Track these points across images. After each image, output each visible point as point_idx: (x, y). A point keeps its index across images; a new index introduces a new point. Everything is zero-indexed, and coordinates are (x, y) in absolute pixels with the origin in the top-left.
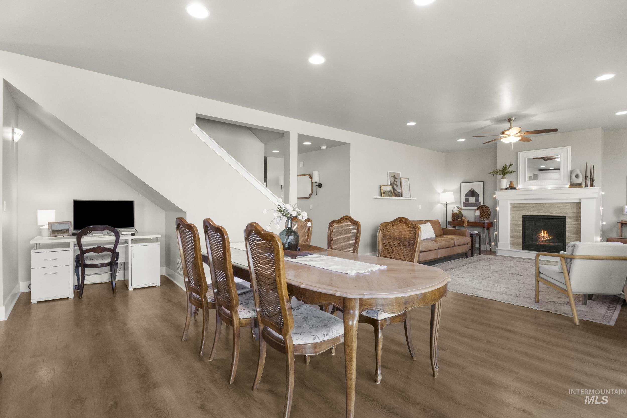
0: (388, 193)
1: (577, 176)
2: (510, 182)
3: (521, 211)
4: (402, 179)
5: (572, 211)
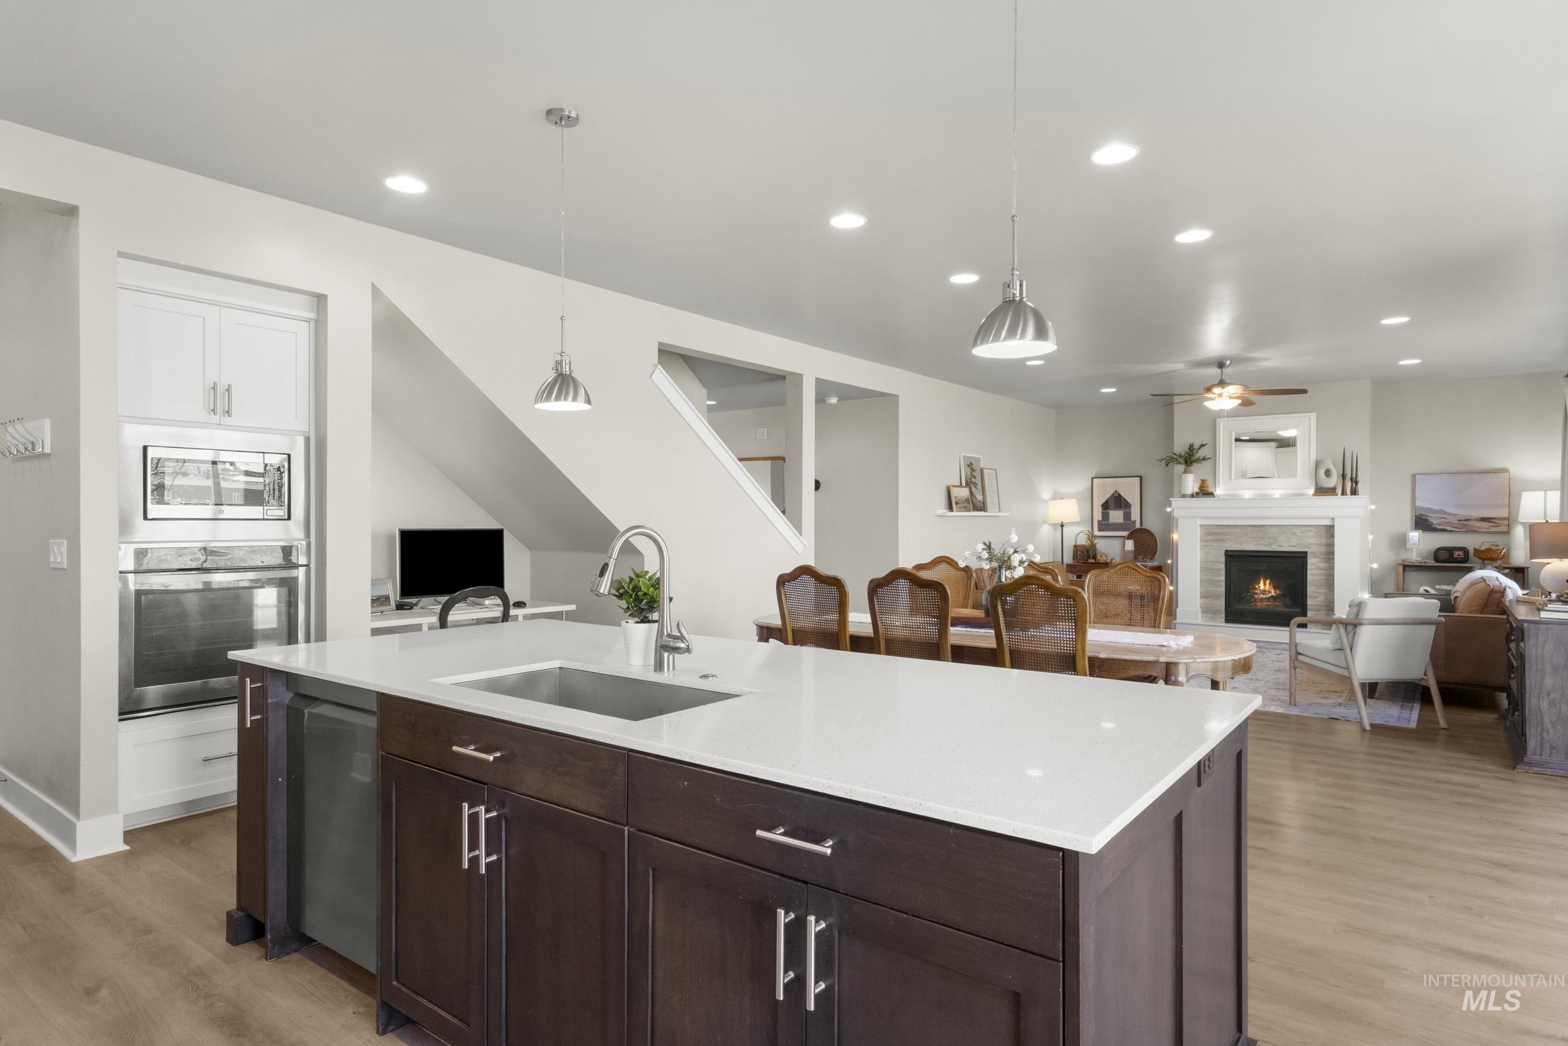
0: (963, 503)
1: (1328, 473)
2: (1202, 480)
3: (1223, 540)
4: (985, 471)
5: (1318, 542)
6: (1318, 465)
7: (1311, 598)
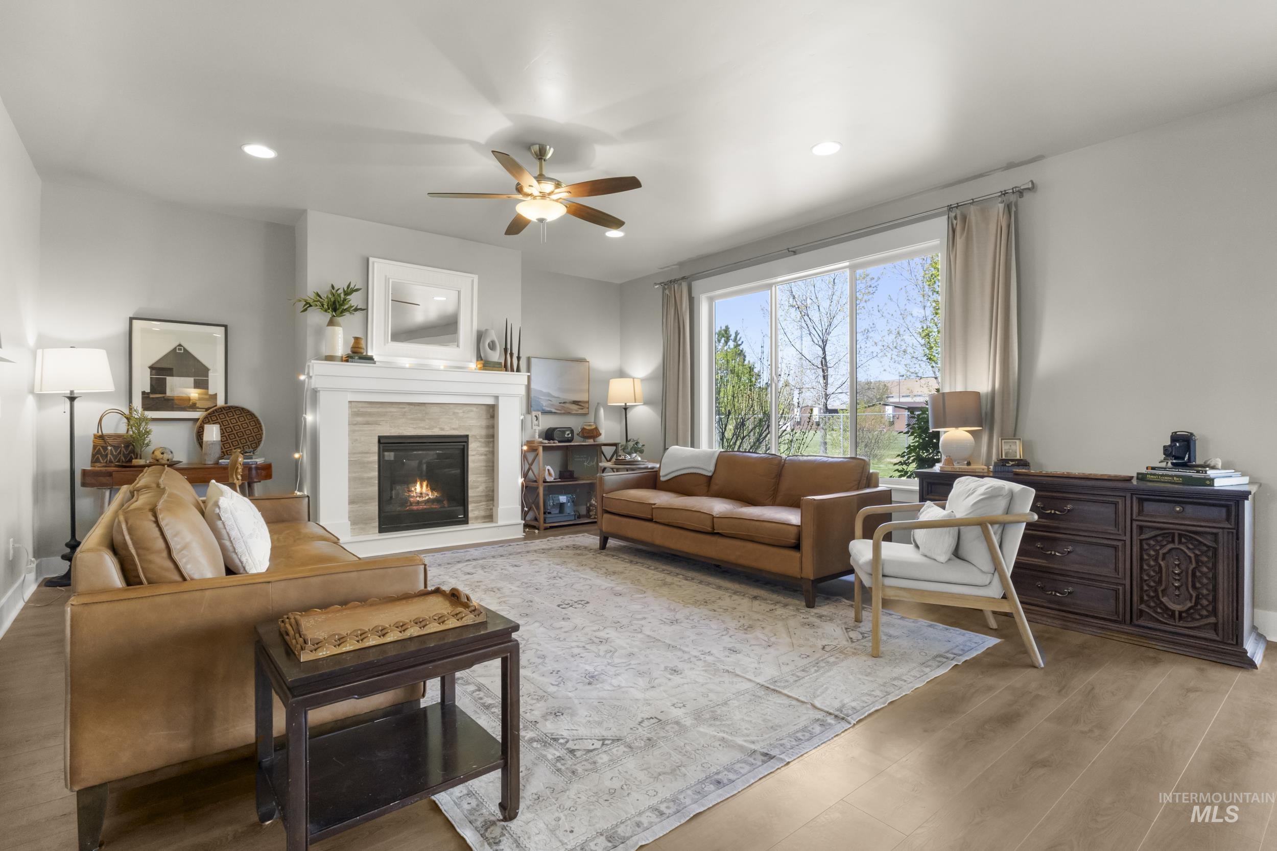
2: (355, 337)
3: (376, 423)
5: (479, 424)
6: (480, 336)
7: (472, 489)
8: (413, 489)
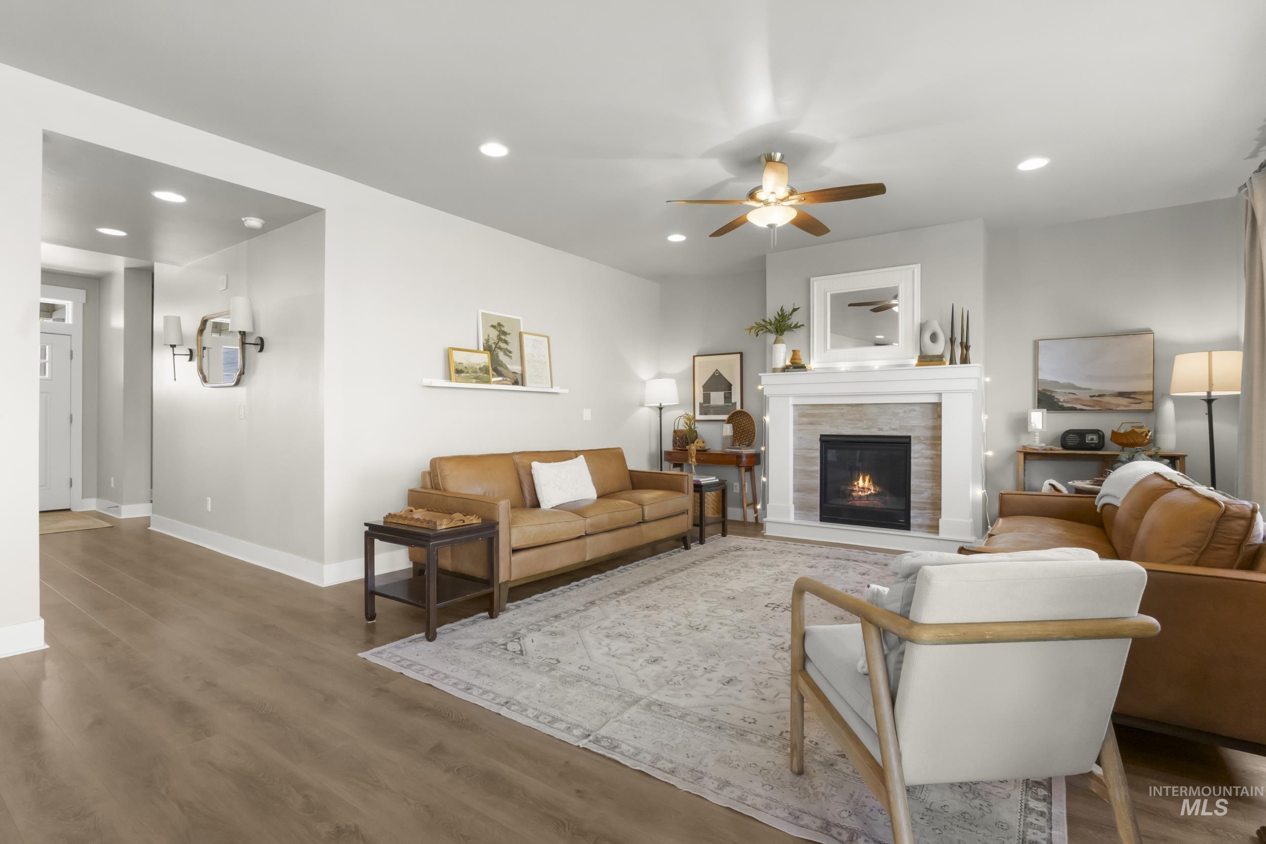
1: (934, 338)
2: (793, 351)
3: (818, 423)
4: (525, 336)
5: (923, 424)
6: (922, 328)
7: (915, 493)
8: (856, 483)
